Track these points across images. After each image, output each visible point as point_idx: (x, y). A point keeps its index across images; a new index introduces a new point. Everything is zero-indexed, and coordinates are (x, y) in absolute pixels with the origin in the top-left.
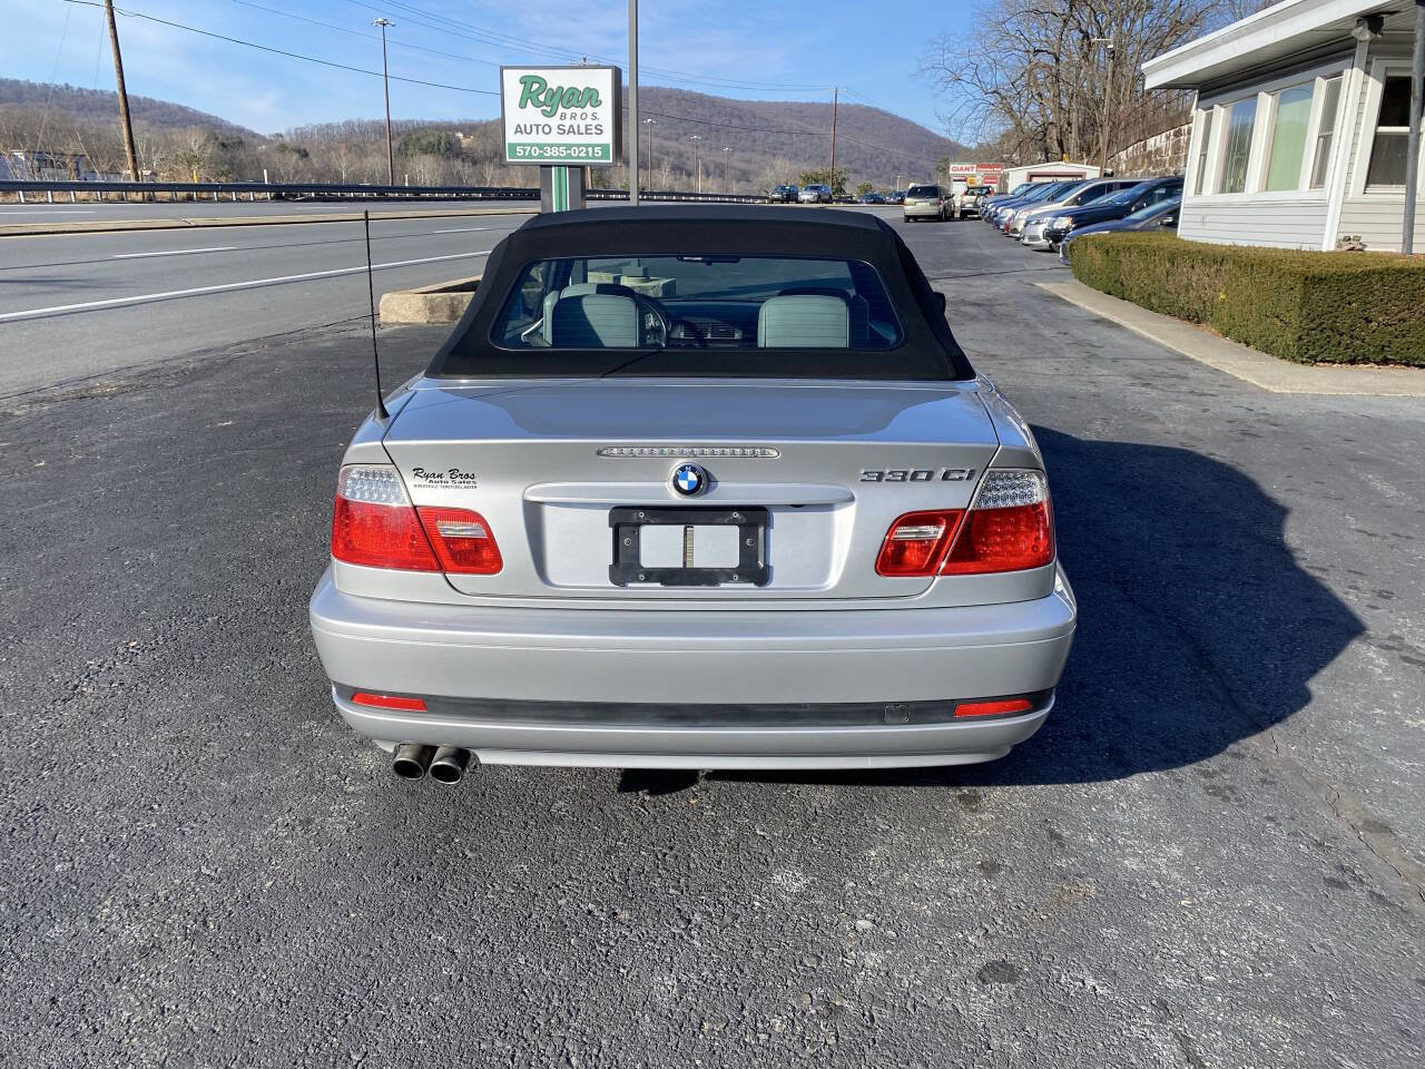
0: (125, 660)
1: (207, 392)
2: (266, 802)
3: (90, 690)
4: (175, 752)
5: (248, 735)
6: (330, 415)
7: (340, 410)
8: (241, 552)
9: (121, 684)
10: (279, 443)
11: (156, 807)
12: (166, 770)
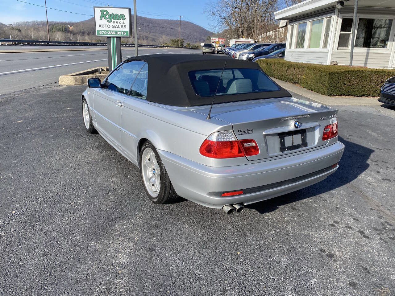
0: (13, 219)
2: (89, 281)
3: (3, 234)
4: (46, 261)
5: (72, 250)
7: (58, 115)
8: (43, 171)
9: (15, 230)
10: (42, 128)
11: (46, 287)
12: (45, 269)
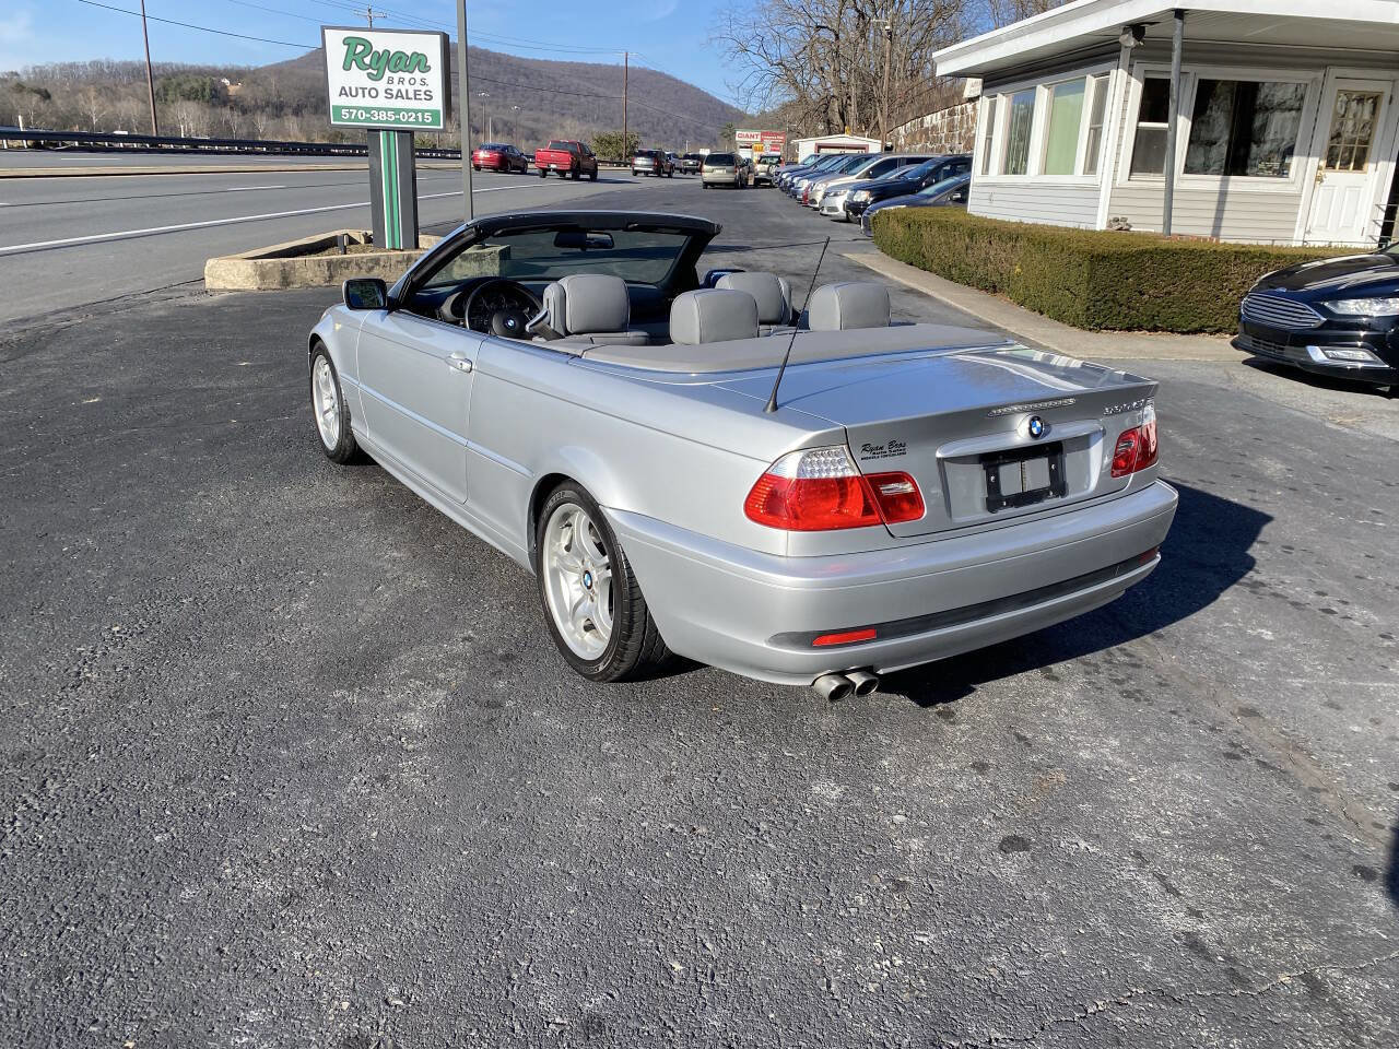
0: (116, 644)
1: (49, 366)
2: (334, 764)
3: (96, 676)
4: (219, 728)
5: (284, 706)
6: (204, 390)
7: (211, 384)
8: (184, 533)
9: (127, 668)
10: (166, 421)
11: (226, 777)
12: (218, 743)
